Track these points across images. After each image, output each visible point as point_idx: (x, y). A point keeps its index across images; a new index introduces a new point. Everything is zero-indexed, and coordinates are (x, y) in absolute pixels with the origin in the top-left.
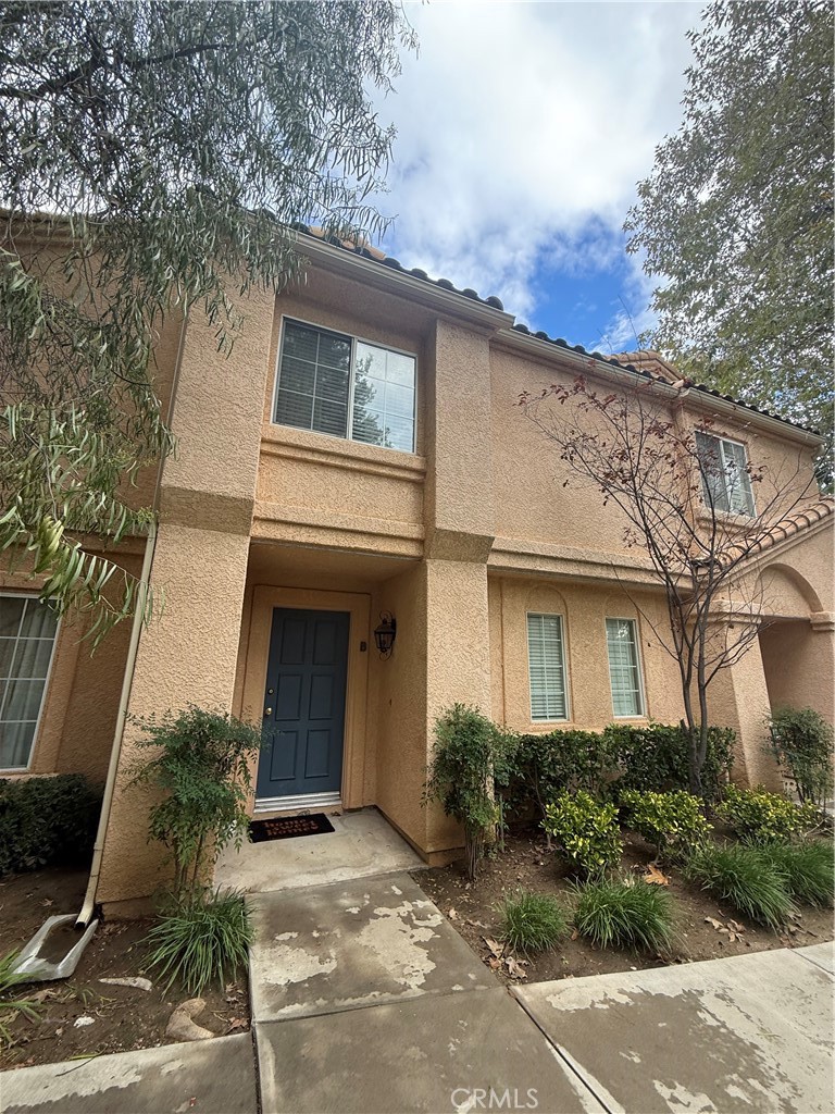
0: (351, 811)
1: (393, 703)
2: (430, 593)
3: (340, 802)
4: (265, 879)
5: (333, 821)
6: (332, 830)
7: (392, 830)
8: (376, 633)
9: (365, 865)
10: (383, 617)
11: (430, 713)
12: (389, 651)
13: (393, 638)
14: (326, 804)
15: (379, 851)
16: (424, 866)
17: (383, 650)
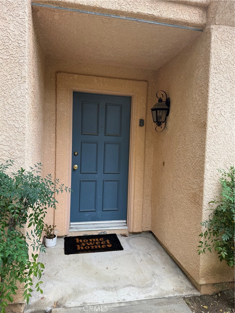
0: (134, 233)
1: (166, 164)
2: (213, 61)
3: (126, 228)
4: (70, 291)
5: (122, 240)
6: (121, 248)
7: (164, 253)
8: (153, 110)
9: (148, 286)
10: (160, 96)
11: (207, 175)
12: (163, 124)
13: (167, 115)
14: (117, 228)
15: (157, 272)
16: (196, 293)
17: (159, 124)
